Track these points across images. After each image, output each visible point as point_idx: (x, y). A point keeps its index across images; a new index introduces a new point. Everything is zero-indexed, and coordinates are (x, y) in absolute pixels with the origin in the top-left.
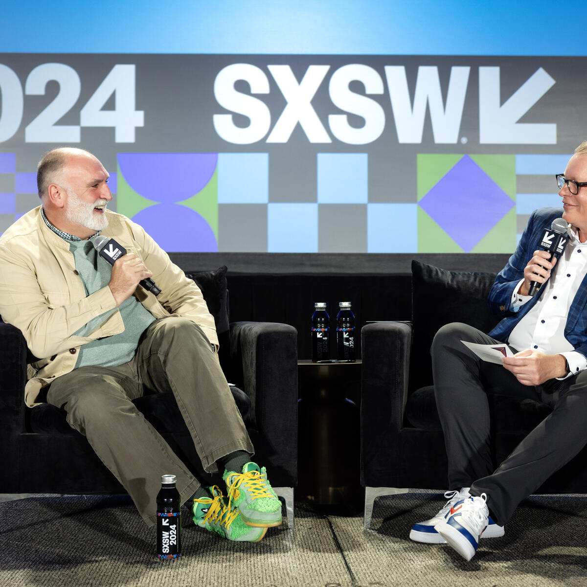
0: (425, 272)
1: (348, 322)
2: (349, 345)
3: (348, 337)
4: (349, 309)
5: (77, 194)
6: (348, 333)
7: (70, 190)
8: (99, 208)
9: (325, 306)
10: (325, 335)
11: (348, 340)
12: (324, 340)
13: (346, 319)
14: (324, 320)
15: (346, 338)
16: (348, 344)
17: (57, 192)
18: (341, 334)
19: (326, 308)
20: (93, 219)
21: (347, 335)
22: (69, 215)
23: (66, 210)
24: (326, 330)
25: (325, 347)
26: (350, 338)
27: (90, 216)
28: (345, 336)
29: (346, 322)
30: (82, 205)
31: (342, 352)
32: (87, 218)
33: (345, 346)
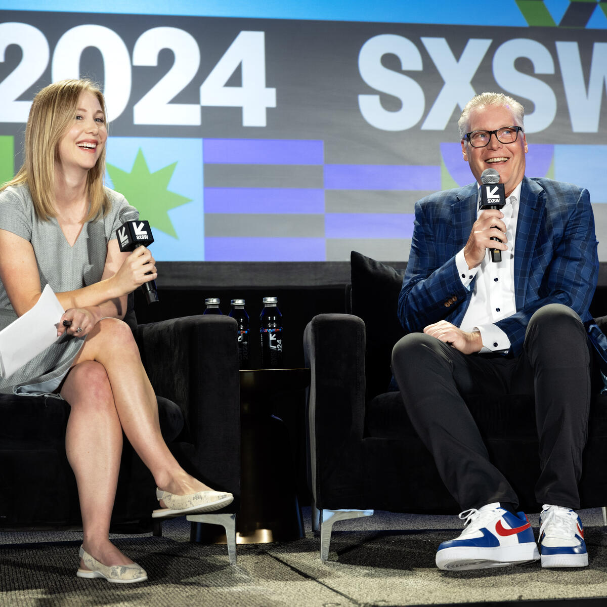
0: (367, 262)
1: (274, 321)
2: (277, 349)
3: (275, 339)
4: (275, 305)
6: (275, 335)
10: (245, 337)
11: (274, 343)
12: (244, 345)
13: (272, 318)
15: (272, 341)
16: (275, 347)
18: (266, 336)
21: (274, 338)
24: (246, 332)
25: (245, 353)
26: (278, 341)
28: (272, 338)
29: (272, 321)
31: (268, 356)
33: (273, 350)
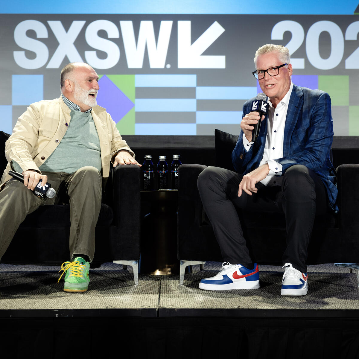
5: (80, 85)
7: (76, 82)
8: (92, 94)
9: (165, 158)
14: (164, 166)
17: (70, 84)
19: (165, 159)
20: (88, 99)
22: (75, 96)
23: (73, 93)
27: (87, 98)
30: (82, 91)
32: (85, 99)
